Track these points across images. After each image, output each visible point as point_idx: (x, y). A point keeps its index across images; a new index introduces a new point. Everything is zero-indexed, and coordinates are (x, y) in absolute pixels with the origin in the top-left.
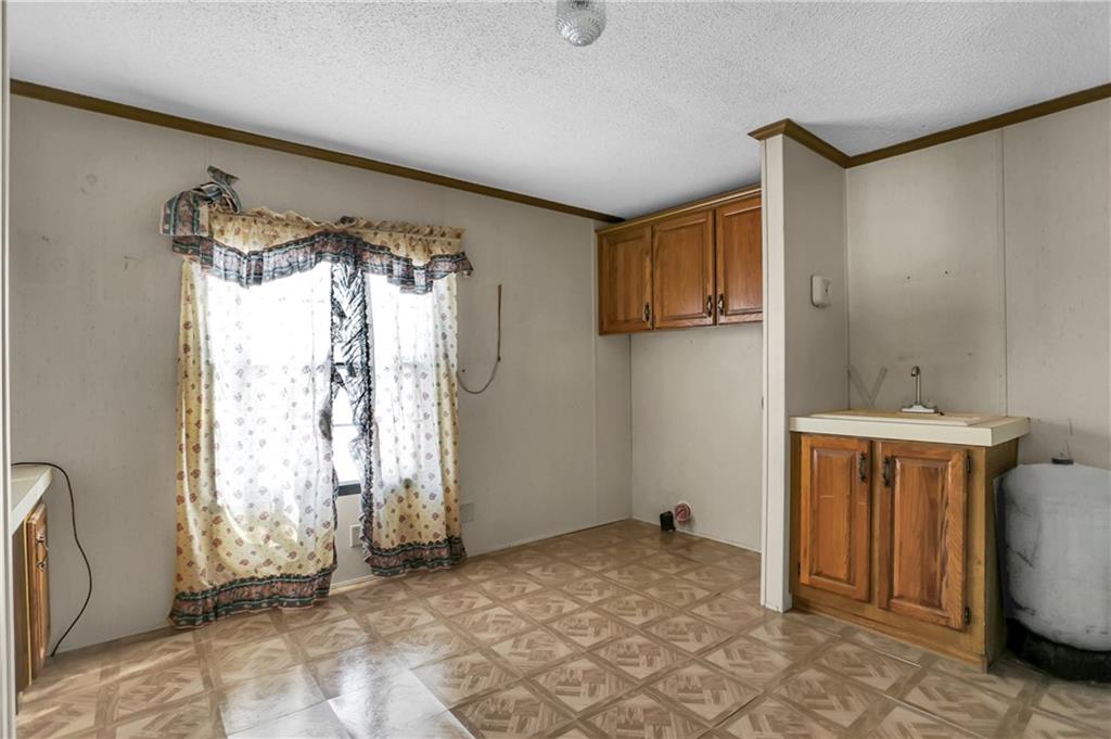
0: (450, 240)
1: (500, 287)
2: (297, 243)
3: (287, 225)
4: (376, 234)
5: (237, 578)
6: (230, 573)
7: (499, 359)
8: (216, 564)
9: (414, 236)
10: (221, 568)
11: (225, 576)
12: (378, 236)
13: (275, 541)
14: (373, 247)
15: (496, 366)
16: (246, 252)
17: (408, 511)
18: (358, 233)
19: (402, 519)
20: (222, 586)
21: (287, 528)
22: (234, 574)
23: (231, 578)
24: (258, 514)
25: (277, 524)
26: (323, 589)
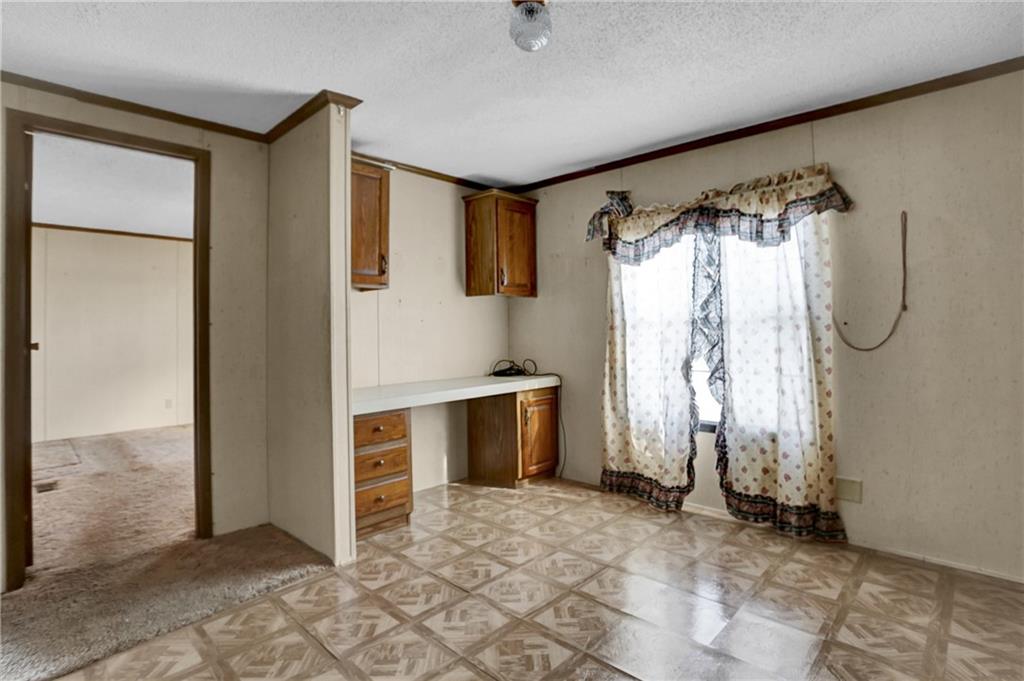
0: (809, 180)
1: (904, 215)
2: (667, 225)
3: (659, 214)
4: (727, 199)
5: (636, 472)
6: (632, 466)
7: (904, 308)
8: (626, 457)
9: (766, 189)
10: (627, 460)
11: (628, 466)
12: (730, 200)
13: (651, 452)
14: (725, 212)
15: (900, 316)
16: (633, 241)
17: (772, 465)
18: (712, 203)
19: (765, 471)
20: (625, 473)
21: (660, 445)
22: (635, 468)
23: (632, 470)
24: (643, 430)
25: (654, 440)
26: (679, 503)
